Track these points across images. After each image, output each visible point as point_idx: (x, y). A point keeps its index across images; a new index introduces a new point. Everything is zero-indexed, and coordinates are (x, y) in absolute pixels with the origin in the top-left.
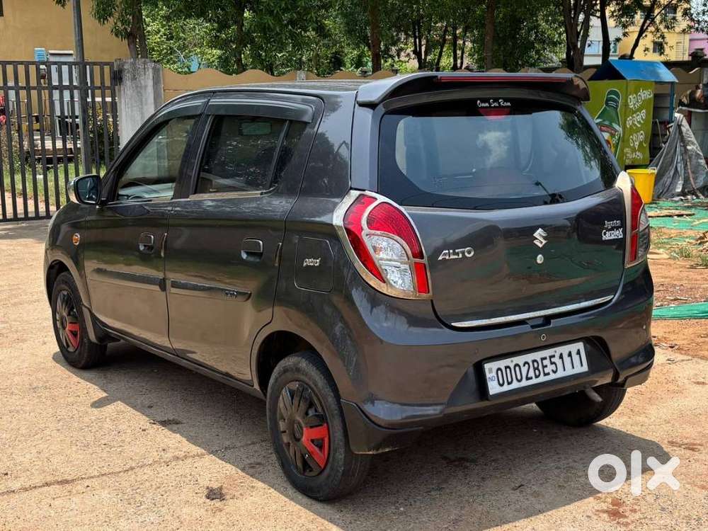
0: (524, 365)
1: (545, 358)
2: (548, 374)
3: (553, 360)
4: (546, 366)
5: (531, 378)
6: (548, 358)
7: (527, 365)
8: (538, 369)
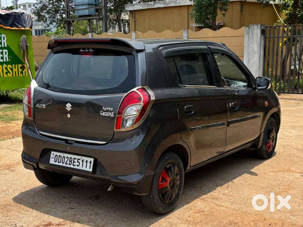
0: (66, 158)
1: (76, 159)
2: (75, 165)
3: (79, 161)
4: (75, 162)
5: (67, 164)
6: (77, 159)
7: (67, 159)
8: (71, 161)
